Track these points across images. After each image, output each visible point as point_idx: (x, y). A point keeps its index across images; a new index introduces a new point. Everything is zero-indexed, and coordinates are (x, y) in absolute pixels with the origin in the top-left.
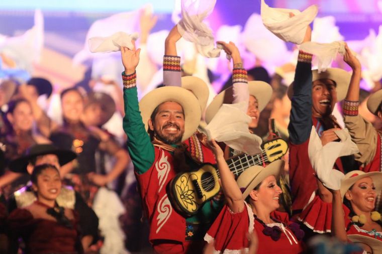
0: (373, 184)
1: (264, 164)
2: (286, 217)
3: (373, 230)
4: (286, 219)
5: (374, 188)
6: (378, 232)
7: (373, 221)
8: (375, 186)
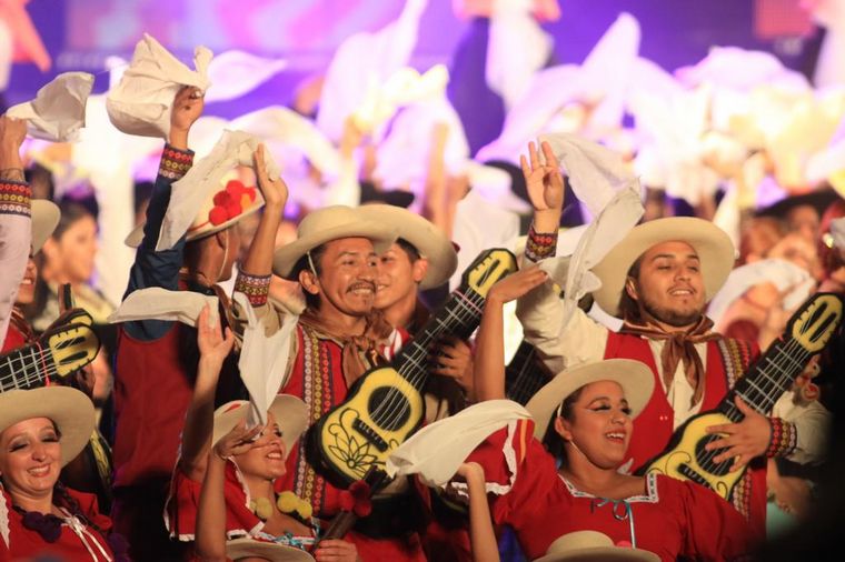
0: (275, 425)
1: (47, 379)
2: (92, 503)
3: (285, 533)
4: (91, 507)
5: (279, 434)
6: (296, 538)
7: (281, 512)
8: (281, 430)
